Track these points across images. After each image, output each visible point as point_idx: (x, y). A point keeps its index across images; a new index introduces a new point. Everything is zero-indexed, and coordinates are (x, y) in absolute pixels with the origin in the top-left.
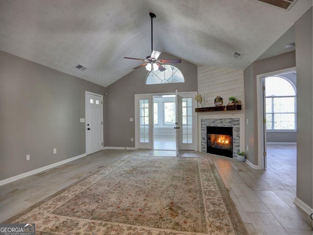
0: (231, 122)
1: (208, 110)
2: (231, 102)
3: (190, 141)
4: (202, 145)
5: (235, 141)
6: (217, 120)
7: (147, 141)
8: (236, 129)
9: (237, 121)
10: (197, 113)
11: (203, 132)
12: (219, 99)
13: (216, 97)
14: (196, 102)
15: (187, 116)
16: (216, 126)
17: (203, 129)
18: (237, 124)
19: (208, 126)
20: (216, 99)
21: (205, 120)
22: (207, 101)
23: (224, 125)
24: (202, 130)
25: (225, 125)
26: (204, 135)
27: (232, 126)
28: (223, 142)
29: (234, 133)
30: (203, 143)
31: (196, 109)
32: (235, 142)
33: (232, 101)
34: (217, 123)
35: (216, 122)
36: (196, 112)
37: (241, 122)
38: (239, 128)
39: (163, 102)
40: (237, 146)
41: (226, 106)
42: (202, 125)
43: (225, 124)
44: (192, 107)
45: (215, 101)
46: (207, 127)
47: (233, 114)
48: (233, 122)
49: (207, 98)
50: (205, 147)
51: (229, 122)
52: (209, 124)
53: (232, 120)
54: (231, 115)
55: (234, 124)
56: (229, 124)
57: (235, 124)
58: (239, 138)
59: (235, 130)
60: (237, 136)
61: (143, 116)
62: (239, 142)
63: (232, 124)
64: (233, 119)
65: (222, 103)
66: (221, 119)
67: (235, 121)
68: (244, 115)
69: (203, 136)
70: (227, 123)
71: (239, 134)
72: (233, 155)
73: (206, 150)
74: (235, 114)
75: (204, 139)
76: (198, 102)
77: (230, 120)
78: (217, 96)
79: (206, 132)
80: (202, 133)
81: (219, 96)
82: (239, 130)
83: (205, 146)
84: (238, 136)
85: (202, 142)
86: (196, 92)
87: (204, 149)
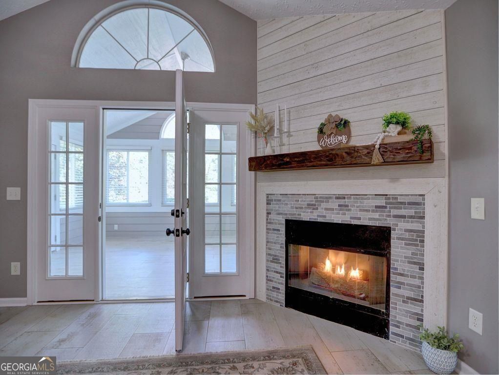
0: (385, 207)
1: (298, 162)
2: (394, 129)
3: (230, 267)
4: (269, 280)
5: (400, 279)
6: (327, 198)
7: (77, 269)
8: (407, 235)
9: (409, 204)
10: (253, 173)
11: (273, 236)
12: (337, 126)
13: (326, 116)
14: (249, 137)
15: (220, 184)
16: (320, 220)
17: (271, 227)
18: (411, 217)
19: (290, 218)
20: (323, 125)
21: (280, 197)
22: (289, 132)
23: (351, 218)
24: (267, 229)
25: (359, 219)
26: (278, 247)
27: (389, 222)
28: (341, 272)
29: (398, 250)
30: (272, 275)
31: (251, 160)
32: (403, 284)
33: (399, 128)
34: (326, 209)
35: (324, 205)
36: (250, 170)
37: (430, 211)
38: (423, 232)
39: (163, 150)
40: (408, 298)
41: (377, 146)
42: (268, 214)
43: (360, 214)
44: (238, 154)
45: (321, 131)
46: (287, 221)
47: (394, 180)
48: (395, 208)
49: (289, 125)
50: (279, 286)
51: (376, 207)
52: (294, 211)
53: (392, 201)
54: (385, 181)
55: (396, 216)
56: (376, 215)
57: (403, 217)
58: (422, 269)
59: (402, 239)
60: (410, 262)
61: (63, 179)
62: (419, 287)
63: (389, 216)
64: (395, 197)
65: (349, 137)
66: (338, 198)
67: (402, 203)
68: (443, 182)
69: (272, 252)
70: (367, 211)
71: (423, 255)
72: (392, 329)
73: (282, 297)
74: (404, 181)
75: (275, 260)
76: (256, 137)
77: (382, 202)
78: (330, 116)
79: (282, 239)
80: (268, 242)
81: (334, 114)
82: (423, 241)
83: (280, 282)
84: (415, 263)
85: (268, 270)
86: (253, 106)
87: (274, 294)
